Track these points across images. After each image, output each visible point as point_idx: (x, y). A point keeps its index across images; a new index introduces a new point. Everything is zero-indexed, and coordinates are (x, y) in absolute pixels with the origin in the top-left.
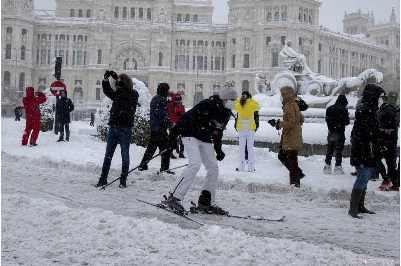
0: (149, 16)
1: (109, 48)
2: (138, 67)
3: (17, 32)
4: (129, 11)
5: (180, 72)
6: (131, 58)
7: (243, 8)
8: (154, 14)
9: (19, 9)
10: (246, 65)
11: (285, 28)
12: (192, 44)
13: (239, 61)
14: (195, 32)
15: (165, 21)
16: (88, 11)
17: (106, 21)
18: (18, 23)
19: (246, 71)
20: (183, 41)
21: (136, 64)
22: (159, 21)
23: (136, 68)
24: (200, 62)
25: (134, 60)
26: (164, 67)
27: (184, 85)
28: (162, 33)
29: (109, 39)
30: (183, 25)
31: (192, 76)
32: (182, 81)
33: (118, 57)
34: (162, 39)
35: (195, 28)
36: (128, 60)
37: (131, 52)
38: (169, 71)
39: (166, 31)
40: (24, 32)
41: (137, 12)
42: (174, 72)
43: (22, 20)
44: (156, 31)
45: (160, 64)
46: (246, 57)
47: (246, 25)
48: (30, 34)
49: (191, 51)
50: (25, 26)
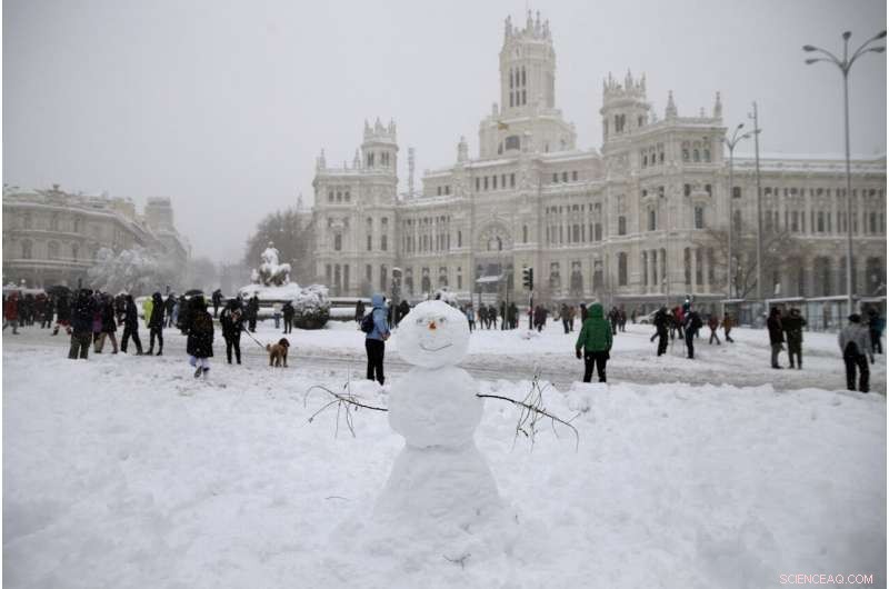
0: (513, 183)
1: (469, 227)
2: (503, 246)
3: (376, 221)
4: (491, 180)
5: (552, 247)
6: (495, 237)
7: (614, 156)
8: (517, 180)
9: (377, 198)
10: (622, 232)
11: (661, 175)
12: (565, 210)
13: (614, 226)
14: (566, 196)
15: (528, 187)
16: (447, 188)
17: (465, 196)
18: (376, 212)
19: (622, 239)
20: (554, 209)
21: (500, 244)
22: (521, 188)
23: (500, 248)
24: (576, 233)
25: (498, 239)
26: (529, 243)
27: (557, 264)
28: (524, 202)
29: (469, 218)
30: (554, 188)
31: (565, 251)
32: (554, 258)
33: (480, 238)
34: (526, 210)
35: (567, 190)
36: (491, 239)
37: (494, 230)
38: (536, 248)
39: (529, 199)
40: (384, 220)
41: (499, 180)
42: (544, 248)
43: (381, 209)
44: (517, 201)
45: (525, 241)
46: (622, 221)
47: (620, 178)
48: (391, 223)
49: (564, 221)
50: (386, 214)
